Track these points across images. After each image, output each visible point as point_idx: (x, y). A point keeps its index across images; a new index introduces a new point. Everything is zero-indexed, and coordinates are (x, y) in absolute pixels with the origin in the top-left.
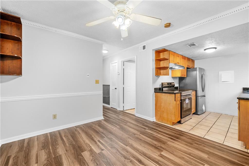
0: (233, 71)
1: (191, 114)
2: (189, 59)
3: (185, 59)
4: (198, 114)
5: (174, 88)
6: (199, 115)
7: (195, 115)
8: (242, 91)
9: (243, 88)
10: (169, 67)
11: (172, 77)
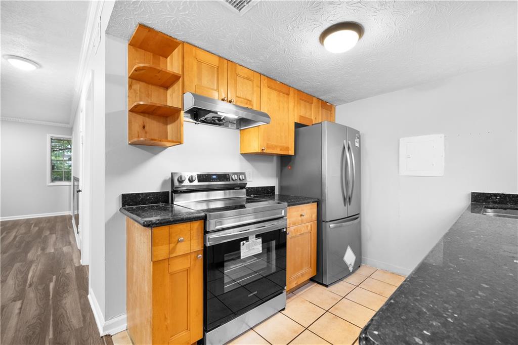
0: (443, 135)
1: (285, 293)
2: (305, 97)
3: (288, 94)
4: (323, 283)
5: (245, 190)
6: (327, 286)
7: (316, 284)
8: (470, 202)
9: (473, 194)
10: (180, 111)
11: (241, 154)
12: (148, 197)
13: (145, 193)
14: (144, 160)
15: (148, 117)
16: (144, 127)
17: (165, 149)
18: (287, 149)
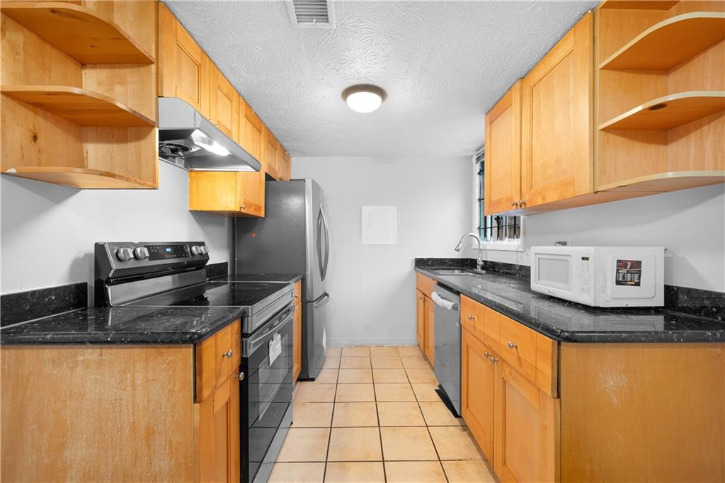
0: (396, 208)
2: (272, 138)
3: (260, 132)
9: (416, 259)
10: (153, 127)
11: (190, 211)
12: (47, 300)
13: (39, 291)
14: (33, 215)
15: (45, 117)
16: (35, 138)
17: (77, 192)
18: (258, 208)
